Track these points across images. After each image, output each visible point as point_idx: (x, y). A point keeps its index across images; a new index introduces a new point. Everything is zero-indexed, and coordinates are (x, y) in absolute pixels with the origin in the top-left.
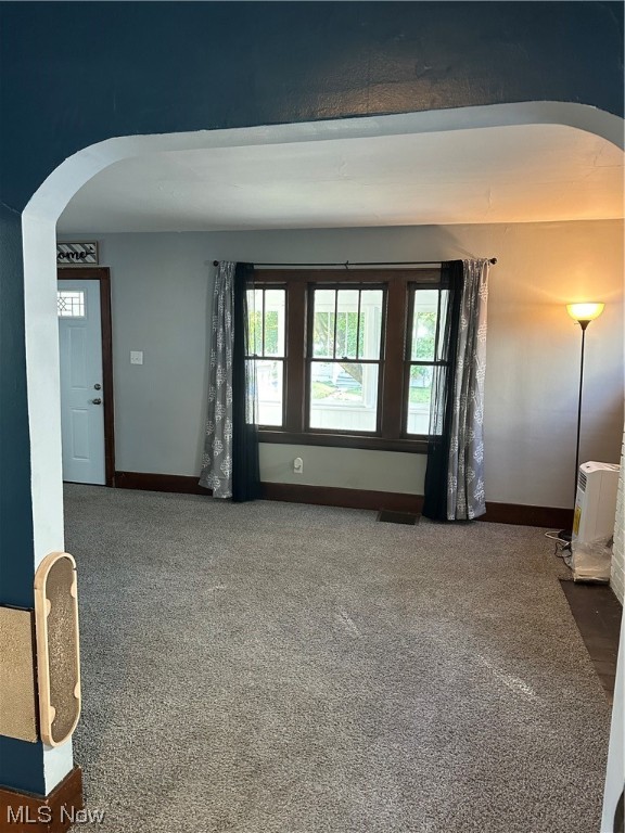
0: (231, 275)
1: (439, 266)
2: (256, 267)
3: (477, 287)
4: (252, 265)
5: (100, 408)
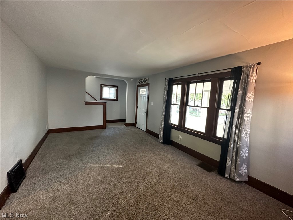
1: (231, 70)
2: (174, 79)
3: (247, 77)
4: (173, 78)
5: (146, 114)
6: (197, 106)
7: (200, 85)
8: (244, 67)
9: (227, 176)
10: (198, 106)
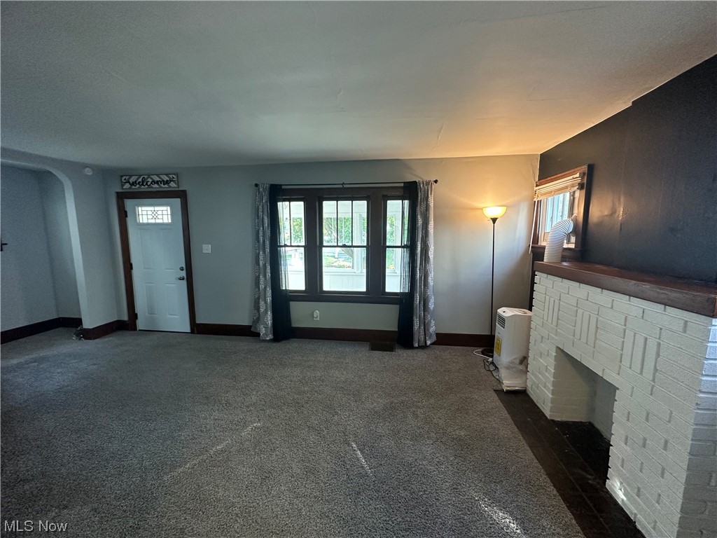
0: (267, 192)
1: (402, 185)
2: (283, 187)
3: (427, 198)
4: (281, 185)
5: (184, 282)
6: (344, 246)
7: (345, 205)
8: (420, 184)
9: (416, 345)
10: (347, 244)
